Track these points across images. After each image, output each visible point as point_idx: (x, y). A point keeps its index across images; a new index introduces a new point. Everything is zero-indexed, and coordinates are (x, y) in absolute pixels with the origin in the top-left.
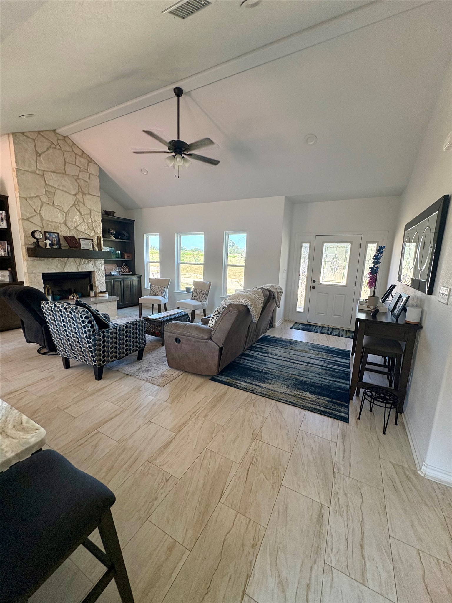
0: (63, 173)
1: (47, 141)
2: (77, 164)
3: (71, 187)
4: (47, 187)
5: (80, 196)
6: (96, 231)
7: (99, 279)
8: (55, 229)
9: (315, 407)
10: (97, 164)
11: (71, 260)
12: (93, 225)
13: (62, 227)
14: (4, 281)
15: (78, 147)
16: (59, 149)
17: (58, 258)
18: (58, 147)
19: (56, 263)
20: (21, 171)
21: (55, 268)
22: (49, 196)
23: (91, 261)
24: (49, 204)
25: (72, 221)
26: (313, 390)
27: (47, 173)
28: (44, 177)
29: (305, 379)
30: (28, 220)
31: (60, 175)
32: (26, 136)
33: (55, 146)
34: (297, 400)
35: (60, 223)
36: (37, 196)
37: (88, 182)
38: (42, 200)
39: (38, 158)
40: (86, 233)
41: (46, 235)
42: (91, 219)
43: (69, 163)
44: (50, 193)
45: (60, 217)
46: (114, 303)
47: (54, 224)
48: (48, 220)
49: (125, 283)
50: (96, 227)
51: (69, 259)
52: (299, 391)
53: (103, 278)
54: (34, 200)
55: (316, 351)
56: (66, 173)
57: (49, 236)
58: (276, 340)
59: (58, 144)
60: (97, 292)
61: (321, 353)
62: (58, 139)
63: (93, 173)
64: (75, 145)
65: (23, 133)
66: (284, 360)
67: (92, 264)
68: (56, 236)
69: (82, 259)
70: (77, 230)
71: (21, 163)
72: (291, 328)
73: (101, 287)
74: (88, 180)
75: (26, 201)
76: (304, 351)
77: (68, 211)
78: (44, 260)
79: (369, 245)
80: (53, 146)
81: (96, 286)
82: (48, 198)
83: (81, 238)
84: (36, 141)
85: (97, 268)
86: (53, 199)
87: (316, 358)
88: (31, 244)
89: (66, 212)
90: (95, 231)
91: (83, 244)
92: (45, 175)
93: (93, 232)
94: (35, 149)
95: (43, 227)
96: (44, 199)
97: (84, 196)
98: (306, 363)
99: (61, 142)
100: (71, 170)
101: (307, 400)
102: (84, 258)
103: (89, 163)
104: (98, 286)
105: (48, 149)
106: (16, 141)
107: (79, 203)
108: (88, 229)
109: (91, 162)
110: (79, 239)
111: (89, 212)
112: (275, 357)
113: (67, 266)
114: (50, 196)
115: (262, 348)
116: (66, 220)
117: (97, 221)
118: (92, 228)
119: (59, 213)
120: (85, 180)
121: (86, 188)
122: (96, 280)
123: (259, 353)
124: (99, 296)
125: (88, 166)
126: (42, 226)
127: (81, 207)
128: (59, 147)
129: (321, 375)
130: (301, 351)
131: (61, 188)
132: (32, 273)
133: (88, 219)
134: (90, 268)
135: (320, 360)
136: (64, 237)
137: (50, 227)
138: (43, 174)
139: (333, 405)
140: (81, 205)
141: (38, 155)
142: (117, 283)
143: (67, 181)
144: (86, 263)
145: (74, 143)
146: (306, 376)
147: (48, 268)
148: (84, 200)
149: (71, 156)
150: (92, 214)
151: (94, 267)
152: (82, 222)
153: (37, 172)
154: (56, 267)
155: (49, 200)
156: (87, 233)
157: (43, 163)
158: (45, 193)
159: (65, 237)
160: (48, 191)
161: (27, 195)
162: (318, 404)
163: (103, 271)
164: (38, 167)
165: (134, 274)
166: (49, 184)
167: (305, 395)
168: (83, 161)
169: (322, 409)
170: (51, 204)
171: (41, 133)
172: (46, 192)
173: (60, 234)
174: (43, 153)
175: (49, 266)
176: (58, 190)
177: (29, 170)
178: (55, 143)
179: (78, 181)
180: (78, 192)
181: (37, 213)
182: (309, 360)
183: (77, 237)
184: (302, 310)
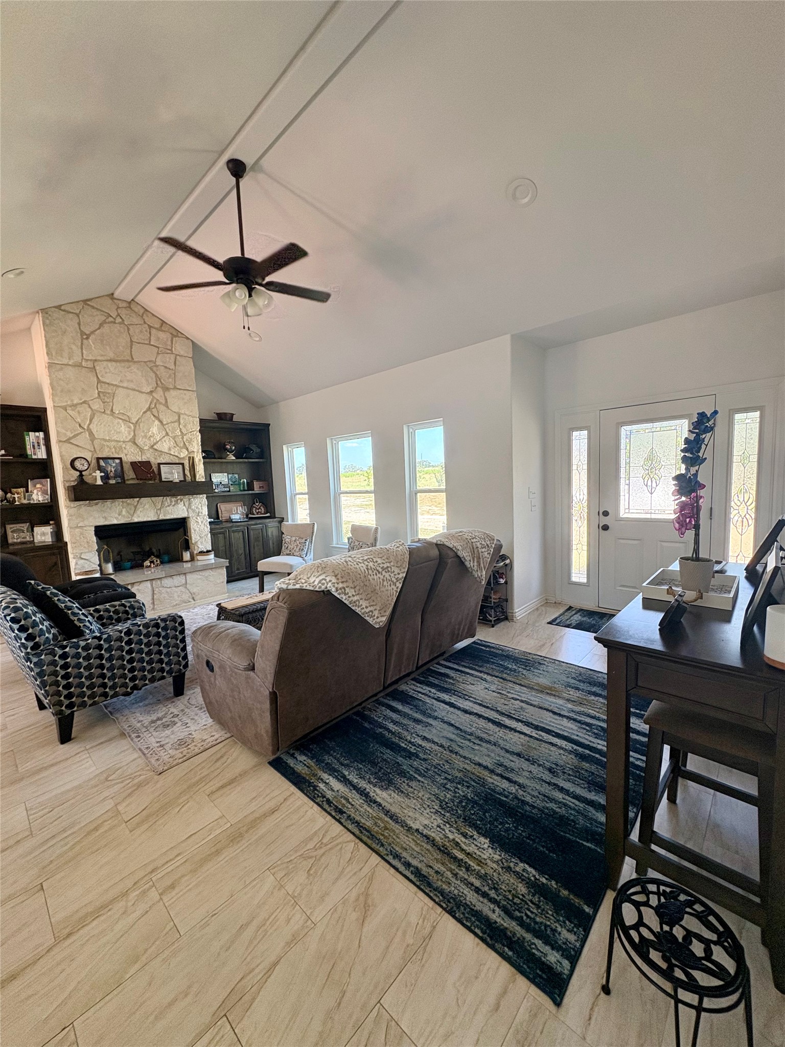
0: (128, 361)
1: (98, 313)
2: (152, 343)
3: (144, 381)
4: (101, 386)
5: (159, 394)
6: (191, 449)
7: (197, 529)
8: (116, 452)
9: (479, 906)
10: (188, 338)
11: (144, 500)
12: (185, 440)
13: (128, 447)
14: (45, 542)
15: (153, 315)
16: (120, 323)
17: (121, 500)
18: (118, 320)
19: (118, 507)
20: (57, 366)
21: (117, 515)
22: (104, 399)
23: (181, 500)
24: (104, 412)
25: (145, 436)
26: (507, 830)
27: (100, 363)
28: (95, 370)
29: (505, 784)
30: (68, 441)
31: (123, 364)
32: (64, 311)
33: (112, 320)
34: (438, 866)
35: (124, 442)
36: (85, 402)
37: (172, 370)
38: (93, 408)
39: (85, 341)
40: (171, 454)
41: (100, 463)
42: (180, 429)
43: (139, 343)
44: (106, 395)
45: (124, 432)
46: (219, 571)
47: (113, 444)
48: (104, 439)
49: (252, 533)
50: (190, 441)
51: (142, 499)
52: (463, 830)
53: (206, 528)
54: (79, 408)
55: (583, 690)
56: (133, 359)
57: (104, 465)
58: (495, 655)
59: (118, 315)
60: (195, 552)
61: (593, 698)
62: (118, 308)
63: (182, 353)
64: (147, 313)
65: (59, 307)
66: (480, 716)
67: (184, 505)
68: (116, 464)
69: (165, 498)
70: (156, 450)
71: (56, 353)
72: (550, 623)
73: (202, 543)
74: (172, 367)
75: (64, 412)
76: (550, 689)
77: (138, 420)
78: (97, 504)
79: (738, 417)
80: (111, 319)
81: (193, 542)
82: (104, 403)
83: (163, 462)
84: (80, 316)
85: (194, 511)
86: (111, 404)
87: (571, 715)
88: (74, 479)
89: (134, 422)
90: (187, 449)
91: (165, 473)
92: (97, 368)
93: (184, 450)
94: (80, 329)
95: (95, 450)
96: (97, 405)
97: (167, 394)
98: (537, 728)
99: (123, 313)
100: (143, 353)
101: (468, 868)
102: (168, 496)
103: (174, 339)
104: (196, 542)
105: (101, 325)
106: (48, 322)
107: (157, 405)
108: (175, 447)
109: (177, 336)
110: (159, 464)
111: (177, 418)
112: (466, 705)
113: (138, 512)
114: (106, 399)
115: (447, 676)
116: (135, 435)
117: (191, 432)
118: (182, 445)
119: (123, 425)
120: (168, 366)
121: (170, 380)
122: (192, 531)
123: (433, 691)
124: (198, 560)
125: (172, 344)
126: (93, 450)
127: (162, 412)
128: (121, 320)
129: (557, 776)
130: (542, 690)
131: (125, 385)
132: (77, 527)
133: (174, 430)
134: (181, 513)
135: (579, 722)
136: (132, 463)
137: (107, 450)
138: (94, 367)
139: (538, 907)
140: (162, 408)
141: (85, 337)
142: (236, 534)
143: (134, 372)
144: (173, 503)
145: (146, 310)
146: (510, 775)
147: (105, 518)
148: (166, 400)
149: (141, 332)
150: (182, 421)
151: (187, 510)
152: (164, 437)
153: (84, 364)
154: (119, 515)
155: (104, 406)
156: (173, 453)
157: (93, 348)
158: (97, 396)
159: (134, 464)
160: (103, 393)
161: (67, 402)
162: (492, 894)
163: (205, 515)
164: (84, 357)
165: (273, 516)
166: (104, 380)
167: (471, 849)
168: (163, 336)
169: (496, 916)
170: (109, 412)
171: (88, 303)
172: (99, 394)
173: (124, 459)
174: (93, 332)
175: (105, 515)
176: (120, 389)
177: (70, 363)
178: (114, 314)
179: (155, 369)
180: (156, 388)
181: (84, 429)
182: (548, 720)
183: (154, 462)
184: (584, 580)
